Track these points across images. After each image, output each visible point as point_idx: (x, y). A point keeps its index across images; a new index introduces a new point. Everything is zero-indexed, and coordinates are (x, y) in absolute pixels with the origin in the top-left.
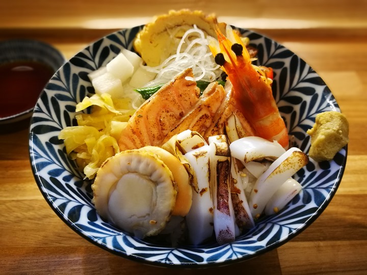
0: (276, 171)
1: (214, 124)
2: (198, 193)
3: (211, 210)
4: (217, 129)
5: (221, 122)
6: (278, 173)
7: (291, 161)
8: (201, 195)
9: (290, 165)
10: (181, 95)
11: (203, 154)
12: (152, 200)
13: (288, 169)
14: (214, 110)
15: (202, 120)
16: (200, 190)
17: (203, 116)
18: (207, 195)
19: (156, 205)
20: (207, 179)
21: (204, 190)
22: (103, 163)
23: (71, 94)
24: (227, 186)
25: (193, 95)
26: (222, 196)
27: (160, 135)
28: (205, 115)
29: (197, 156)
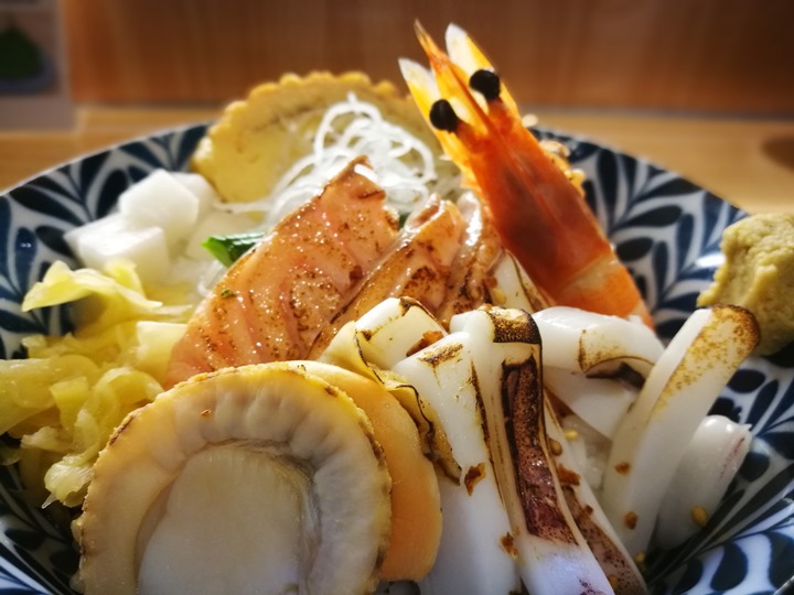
0: (676, 379)
1: (457, 291)
2: (456, 481)
3: (508, 542)
4: (468, 302)
5: (474, 282)
6: (684, 385)
7: (713, 337)
8: (470, 489)
9: (714, 352)
10: (346, 226)
11: (450, 354)
12: (301, 526)
13: (710, 366)
14: (446, 261)
15: (418, 281)
16: (465, 472)
17: (420, 270)
18: (486, 488)
19: (320, 541)
20: (478, 433)
21: (474, 474)
22: (116, 429)
23: (10, 282)
24: (543, 454)
25: (380, 224)
26: (533, 487)
27: (296, 346)
28: (426, 268)
29: (433, 362)
